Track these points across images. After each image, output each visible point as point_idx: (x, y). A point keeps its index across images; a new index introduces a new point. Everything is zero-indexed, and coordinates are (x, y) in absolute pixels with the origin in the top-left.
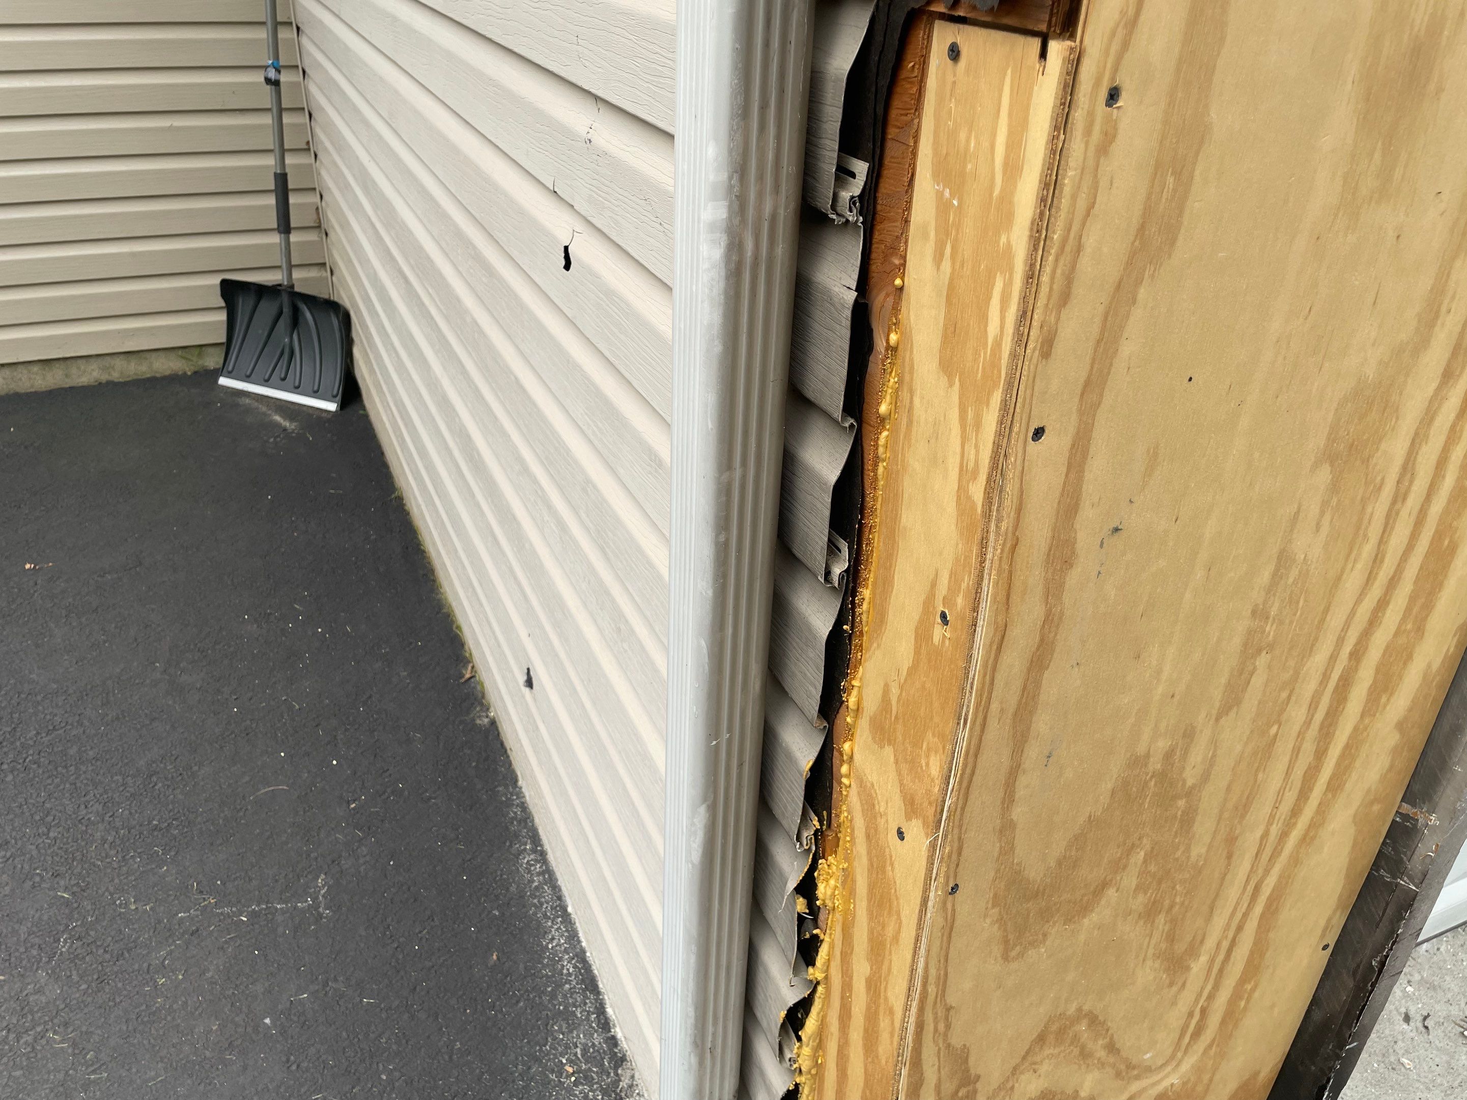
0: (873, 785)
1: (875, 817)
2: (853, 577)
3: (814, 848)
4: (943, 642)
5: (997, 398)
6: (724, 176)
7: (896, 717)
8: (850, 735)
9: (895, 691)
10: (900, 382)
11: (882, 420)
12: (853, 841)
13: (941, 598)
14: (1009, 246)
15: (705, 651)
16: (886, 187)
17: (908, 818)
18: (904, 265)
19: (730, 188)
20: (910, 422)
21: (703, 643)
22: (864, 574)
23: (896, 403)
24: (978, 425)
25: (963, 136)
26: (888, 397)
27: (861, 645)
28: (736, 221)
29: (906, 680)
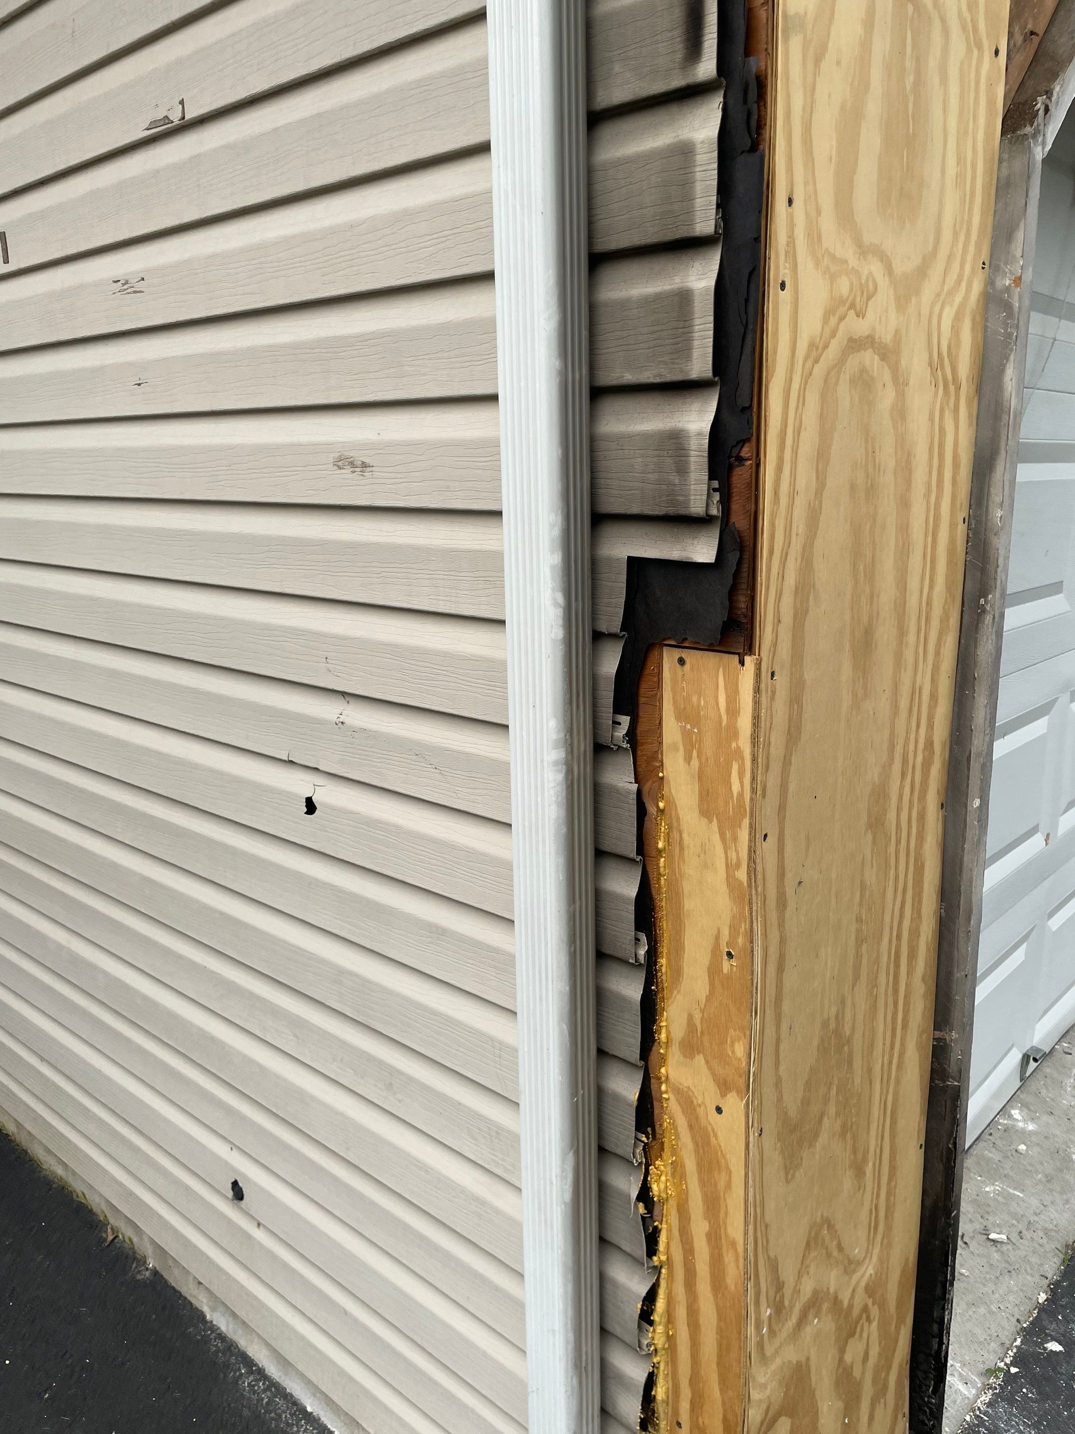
0: (689, 1088)
1: (695, 1109)
2: (653, 954)
3: (644, 1160)
4: (731, 969)
5: (746, 822)
6: (562, 735)
7: (702, 1033)
8: (663, 1060)
9: (697, 1016)
10: (670, 827)
11: (660, 852)
12: (678, 1137)
13: (725, 944)
14: (738, 747)
15: (566, 1032)
16: (641, 728)
17: (723, 1095)
18: (662, 765)
19: (566, 740)
20: (682, 849)
21: (565, 1027)
22: (660, 950)
23: (668, 840)
24: (735, 839)
25: (695, 699)
26: (662, 838)
27: (663, 998)
28: (570, 758)
29: (705, 1005)
